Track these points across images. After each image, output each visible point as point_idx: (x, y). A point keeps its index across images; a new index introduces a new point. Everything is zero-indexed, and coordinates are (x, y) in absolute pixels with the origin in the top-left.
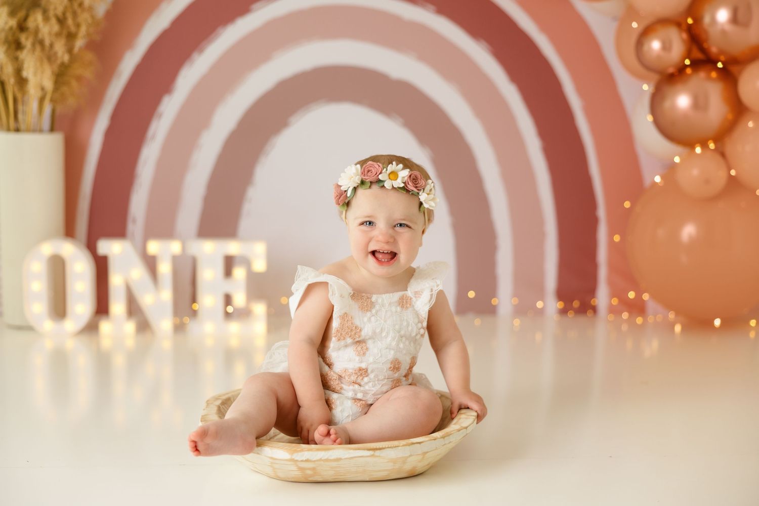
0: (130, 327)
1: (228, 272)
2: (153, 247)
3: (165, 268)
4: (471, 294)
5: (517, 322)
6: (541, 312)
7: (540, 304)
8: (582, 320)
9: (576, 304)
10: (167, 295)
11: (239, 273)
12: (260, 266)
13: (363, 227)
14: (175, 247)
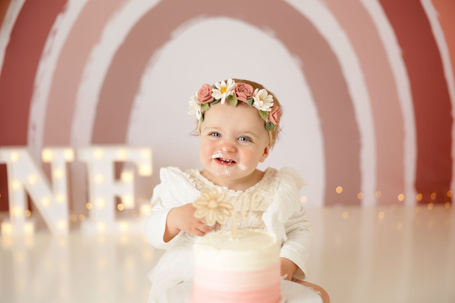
0: (29, 228)
1: (117, 175)
2: (48, 155)
3: (59, 174)
4: (339, 190)
5: (381, 215)
6: (402, 203)
7: (401, 197)
8: (440, 210)
9: (433, 196)
10: (62, 198)
11: (127, 176)
12: (146, 170)
13: (212, 138)
14: (68, 154)
